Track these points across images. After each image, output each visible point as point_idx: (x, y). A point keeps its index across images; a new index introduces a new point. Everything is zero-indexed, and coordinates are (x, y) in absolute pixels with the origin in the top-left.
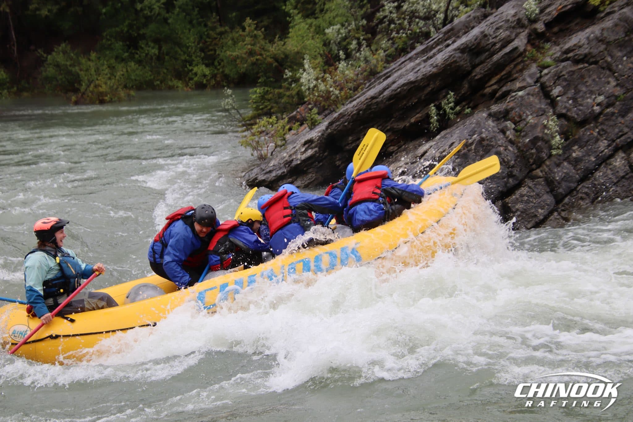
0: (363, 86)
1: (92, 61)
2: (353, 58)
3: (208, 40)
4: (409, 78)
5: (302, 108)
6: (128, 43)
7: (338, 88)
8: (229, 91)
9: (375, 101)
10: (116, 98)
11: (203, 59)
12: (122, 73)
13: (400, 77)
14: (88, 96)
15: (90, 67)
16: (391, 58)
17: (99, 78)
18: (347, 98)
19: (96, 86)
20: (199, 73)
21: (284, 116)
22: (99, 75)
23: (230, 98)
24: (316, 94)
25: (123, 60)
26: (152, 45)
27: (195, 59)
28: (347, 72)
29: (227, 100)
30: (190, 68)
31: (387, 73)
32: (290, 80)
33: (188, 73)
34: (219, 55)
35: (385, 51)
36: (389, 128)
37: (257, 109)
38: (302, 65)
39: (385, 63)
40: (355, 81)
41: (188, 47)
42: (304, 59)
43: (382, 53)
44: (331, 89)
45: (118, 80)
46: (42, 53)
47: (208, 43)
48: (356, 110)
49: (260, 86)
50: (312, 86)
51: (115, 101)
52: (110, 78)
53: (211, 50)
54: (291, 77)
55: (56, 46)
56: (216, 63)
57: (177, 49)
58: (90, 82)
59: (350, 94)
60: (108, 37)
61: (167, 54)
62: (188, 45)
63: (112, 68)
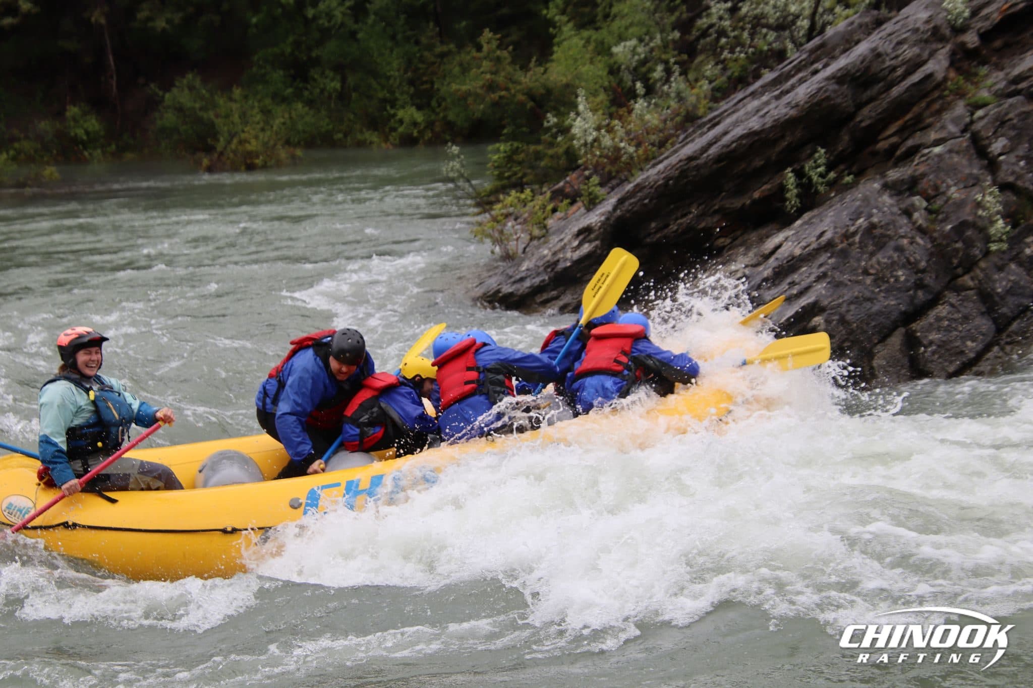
0: (675, 139)
1: (235, 101)
2: (656, 93)
3: (421, 66)
4: (751, 125)
5: (574, 175)
6: (292, 72)
7: (633, 143)
8: (455, 149)
10: (273, 161)
11: (412, 97)
12: (282, 120)
13: (736, 124)
14: (228, 158)
15: (232, 111)
16: (719, 94)
17: (246, 129)
18: (647, 160)
19: (241, 142)
20: (407, 120)
21: (544, 189)
22: (246, 123)
23: (457, 160)
24: (598, 153)
25: (284, 100)
26: (331, 74)
27: (400, 97)
28: (648, 117)
29: (451, 164)
30: (392, 112)
31: (714, 118)
32: (554, 130)
33: (389, 120)
34: (438, 90)
35: (711, 82)
36: (716, 207)
37: (500, 177)
38: (574, 106)
39: (711, 101)
40: (661, 131)
41: (388, 78)
42: (577, 96)
43: (705, 86)
44: (622, 145)
45: (276, 132)
46: (157, 90)
47: (421, 71)
48: (664, 178)
49: (506, 141)
50: (590, 139)
51: (271, 167)
52: (263, 130)
53: (426, 82)
54: (556, 125)
55: (179, 78)
56: (434, 103)
57: (371, 81)
58: (232, 136)
59: (654, 152)
60: (261, 63)
61: (355, 89)
62: (388, 74)
63: (266, 112)
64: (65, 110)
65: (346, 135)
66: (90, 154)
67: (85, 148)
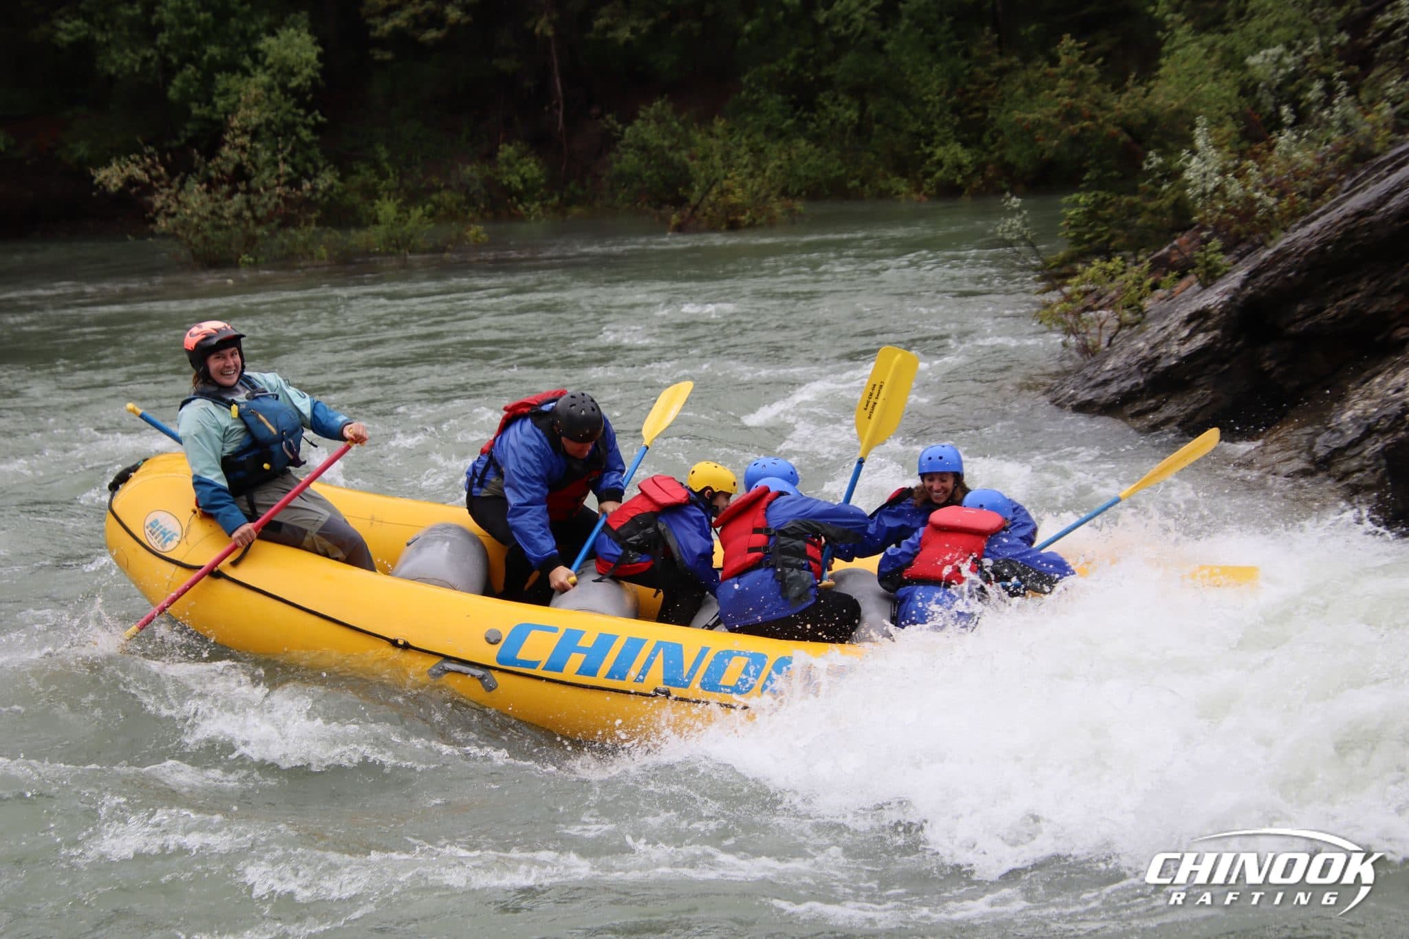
0: (1337, 186)
1: (717, 137)
2: (1311, 121)
3: (969, 86)
5: (1184, 238)
6: (794, 97)
8: (1015, 202)
9: (1365, 221)
10: (764, 218)
11: (956, 129)
12: (779, 163)
14: (705, 214)
15: (711, 149)
17: (729, 175)
18: (1294, 216)
19: (722, 193)
20: (948, 161)
21: (1141, 257)
22: (731, 166)
23: (1018, 217)
24: (1221, 206)
25: (782, 134)
26: (846, 101)
27: (940, 131)
28: (1297, 155)
29: (1009, 221)
30: (928, 150)
32: (1158, 175)
33: (923, 162)
34: (993, 119)
35: (1394, 105)
37: (1077, 240)
38: (1188, 141)
39: (1393, 131)
40: (1316, 175)
41: (925, 104)
42: (1194, 127)
43: (1385, 110)
44: (1258, 195)
45: (771, 181)
46: (615, 122)
47: (971, 95)
48: (1318, 242)
49: (1087, 190)
50: (1210, 187)
51: (761, 225)
52: (752, 175)
53: (977, 109)
54: (1161, 167)
55: (644, 107)
56: (986, 139)
57: (901, 108)
58: (711, 183)
59: (1303, 205)
60: (753, 85)
61: (878, 121)
62: (925, 99)
63: (756, 151)
64: (498, 150)
65: (863, 183)
66: (527, 209)
67: (520, 201)
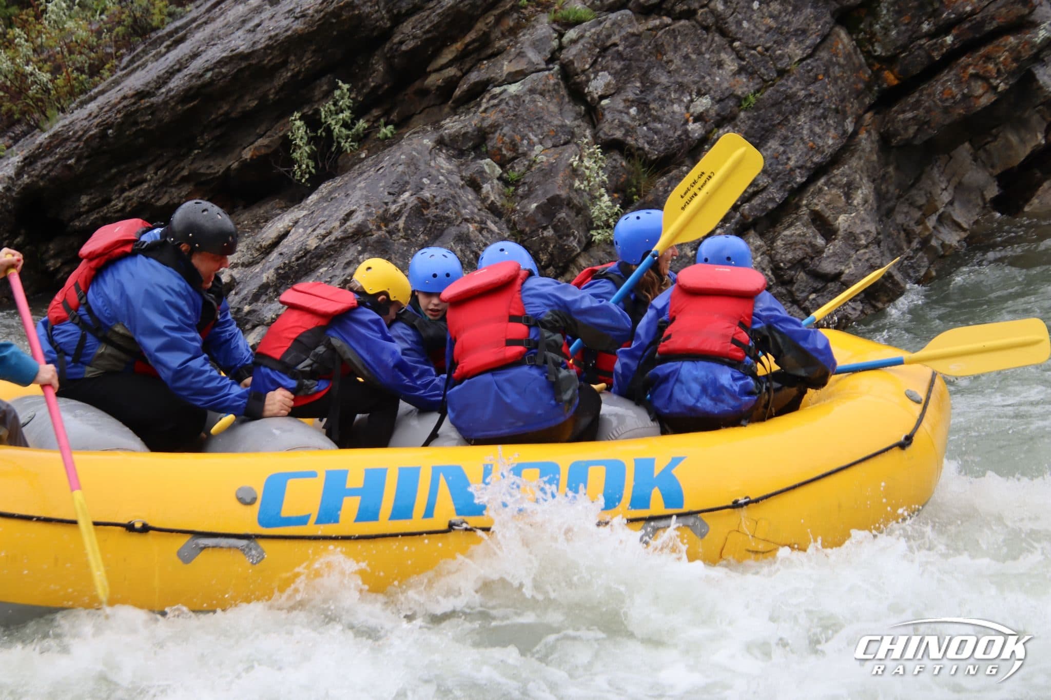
7: (46, 68)
9: (146, 102)
31: (176, 30)
36: (185, 173)
44: (29, 69)
48: (98, 125)
